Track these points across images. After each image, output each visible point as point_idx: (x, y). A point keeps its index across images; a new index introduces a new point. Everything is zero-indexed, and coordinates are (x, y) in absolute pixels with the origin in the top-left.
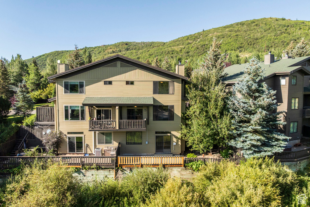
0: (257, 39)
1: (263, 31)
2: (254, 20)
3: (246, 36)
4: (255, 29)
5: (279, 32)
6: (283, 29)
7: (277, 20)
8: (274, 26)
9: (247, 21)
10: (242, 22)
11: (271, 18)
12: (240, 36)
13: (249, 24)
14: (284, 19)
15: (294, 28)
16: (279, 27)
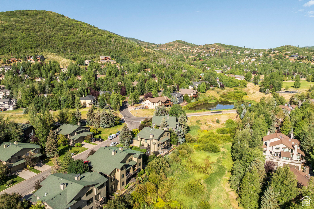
0: (50, 37)
1: (52, 28)
2: (35, 11)
3: (38, 32)
4: (42, 23)
5: (66, 31)
6: (67, 28)
7: (58, 16)
8: (58, 23)
9: (29, 10)
10: (24, 11)
11: (51, 12)
12: (32, 31)
13: (33, 15)
14: (63, 16)
15: (75, 29)
16: (64, 26)
